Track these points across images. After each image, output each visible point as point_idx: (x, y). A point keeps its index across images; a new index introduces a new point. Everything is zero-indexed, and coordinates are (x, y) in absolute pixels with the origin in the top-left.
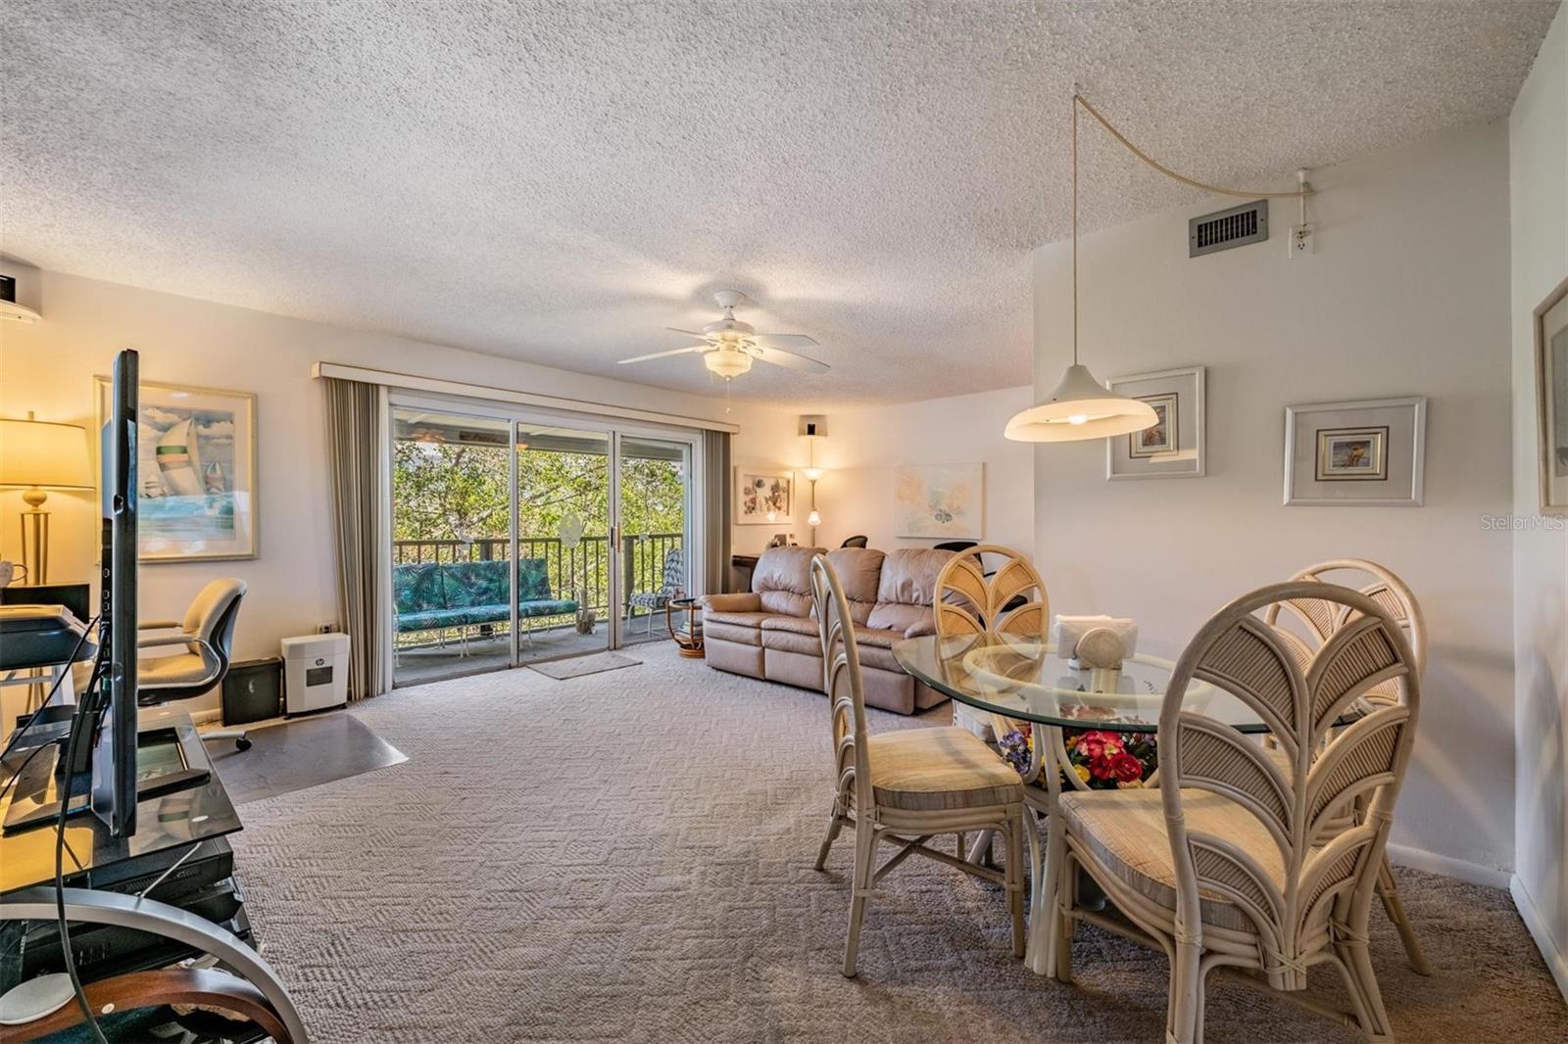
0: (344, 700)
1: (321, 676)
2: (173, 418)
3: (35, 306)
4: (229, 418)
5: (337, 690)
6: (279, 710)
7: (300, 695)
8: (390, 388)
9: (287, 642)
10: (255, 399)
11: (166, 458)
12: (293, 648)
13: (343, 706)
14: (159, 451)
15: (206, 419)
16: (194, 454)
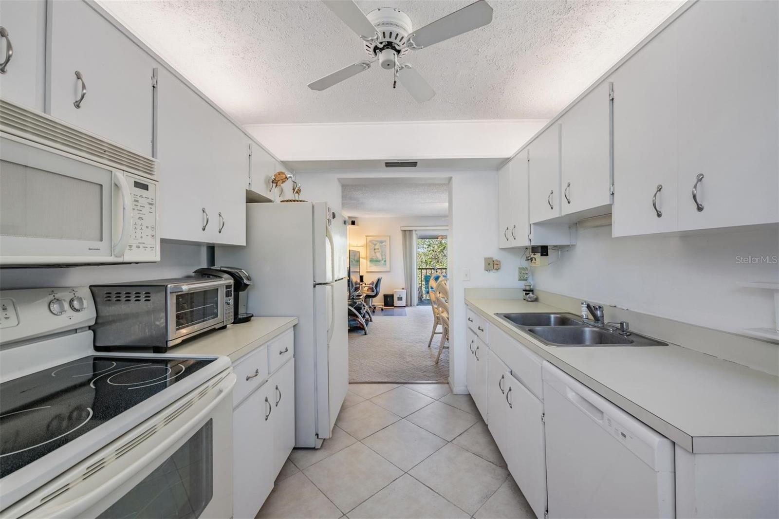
0: (405, 305)
1: (400, 299)
2: (376, 242)
3: (358, 225)
4: (385, 241)
5: (403, 303)
6: (393, 305)
7: (397, 303)
8: (416, 230)
9: (395, 290)
10: (390, 237)
11: (376, 251)
12: (395, 291)
13: (405, 307)
14: (375, 249)
15: (381, 242)
16: (380, 250)
